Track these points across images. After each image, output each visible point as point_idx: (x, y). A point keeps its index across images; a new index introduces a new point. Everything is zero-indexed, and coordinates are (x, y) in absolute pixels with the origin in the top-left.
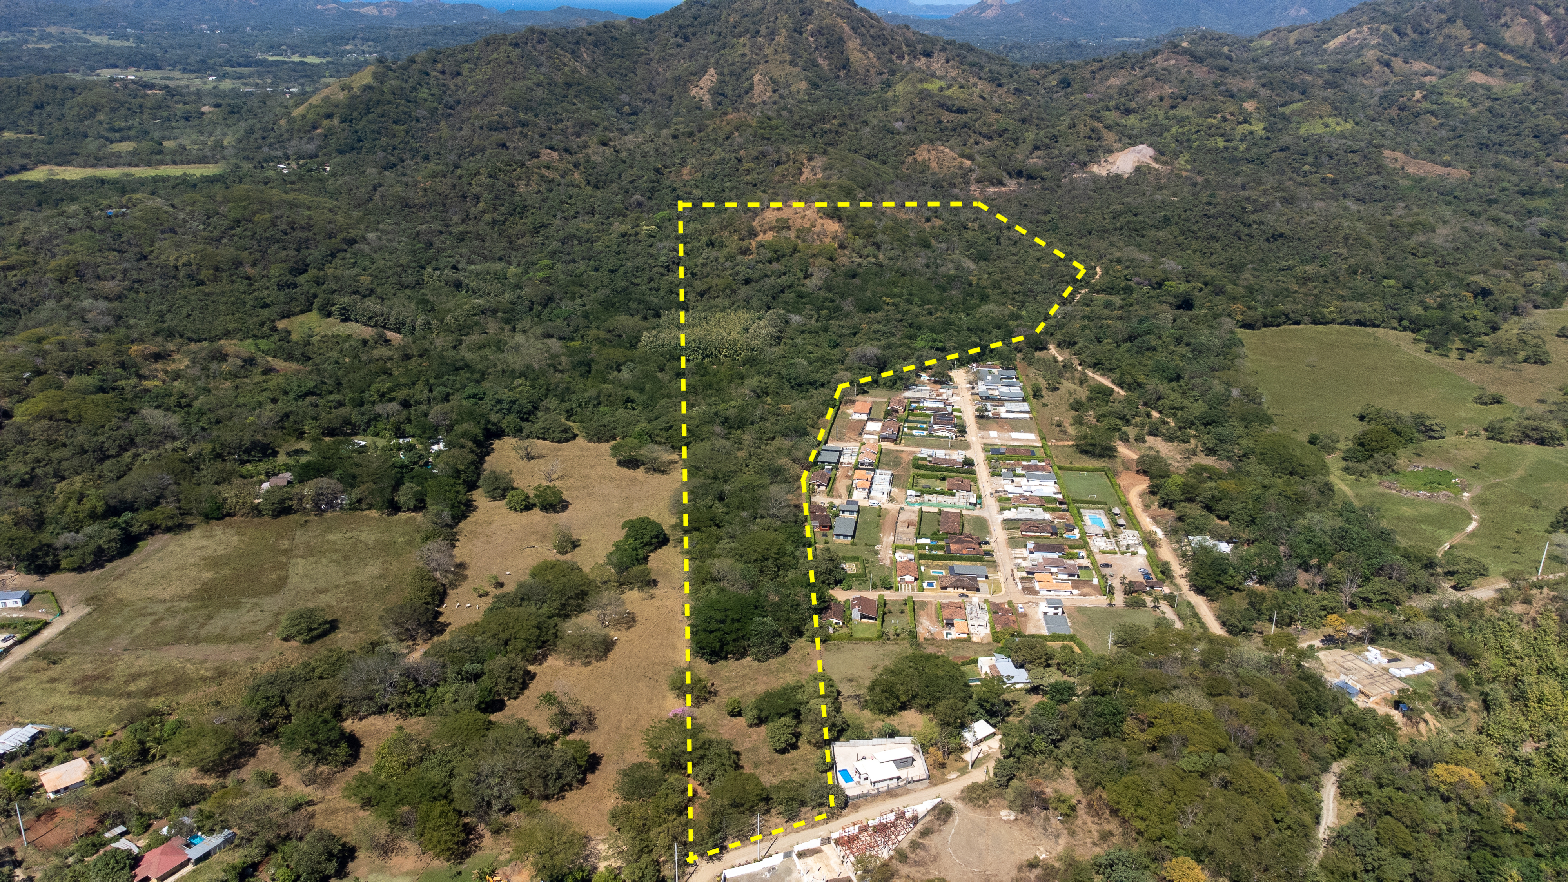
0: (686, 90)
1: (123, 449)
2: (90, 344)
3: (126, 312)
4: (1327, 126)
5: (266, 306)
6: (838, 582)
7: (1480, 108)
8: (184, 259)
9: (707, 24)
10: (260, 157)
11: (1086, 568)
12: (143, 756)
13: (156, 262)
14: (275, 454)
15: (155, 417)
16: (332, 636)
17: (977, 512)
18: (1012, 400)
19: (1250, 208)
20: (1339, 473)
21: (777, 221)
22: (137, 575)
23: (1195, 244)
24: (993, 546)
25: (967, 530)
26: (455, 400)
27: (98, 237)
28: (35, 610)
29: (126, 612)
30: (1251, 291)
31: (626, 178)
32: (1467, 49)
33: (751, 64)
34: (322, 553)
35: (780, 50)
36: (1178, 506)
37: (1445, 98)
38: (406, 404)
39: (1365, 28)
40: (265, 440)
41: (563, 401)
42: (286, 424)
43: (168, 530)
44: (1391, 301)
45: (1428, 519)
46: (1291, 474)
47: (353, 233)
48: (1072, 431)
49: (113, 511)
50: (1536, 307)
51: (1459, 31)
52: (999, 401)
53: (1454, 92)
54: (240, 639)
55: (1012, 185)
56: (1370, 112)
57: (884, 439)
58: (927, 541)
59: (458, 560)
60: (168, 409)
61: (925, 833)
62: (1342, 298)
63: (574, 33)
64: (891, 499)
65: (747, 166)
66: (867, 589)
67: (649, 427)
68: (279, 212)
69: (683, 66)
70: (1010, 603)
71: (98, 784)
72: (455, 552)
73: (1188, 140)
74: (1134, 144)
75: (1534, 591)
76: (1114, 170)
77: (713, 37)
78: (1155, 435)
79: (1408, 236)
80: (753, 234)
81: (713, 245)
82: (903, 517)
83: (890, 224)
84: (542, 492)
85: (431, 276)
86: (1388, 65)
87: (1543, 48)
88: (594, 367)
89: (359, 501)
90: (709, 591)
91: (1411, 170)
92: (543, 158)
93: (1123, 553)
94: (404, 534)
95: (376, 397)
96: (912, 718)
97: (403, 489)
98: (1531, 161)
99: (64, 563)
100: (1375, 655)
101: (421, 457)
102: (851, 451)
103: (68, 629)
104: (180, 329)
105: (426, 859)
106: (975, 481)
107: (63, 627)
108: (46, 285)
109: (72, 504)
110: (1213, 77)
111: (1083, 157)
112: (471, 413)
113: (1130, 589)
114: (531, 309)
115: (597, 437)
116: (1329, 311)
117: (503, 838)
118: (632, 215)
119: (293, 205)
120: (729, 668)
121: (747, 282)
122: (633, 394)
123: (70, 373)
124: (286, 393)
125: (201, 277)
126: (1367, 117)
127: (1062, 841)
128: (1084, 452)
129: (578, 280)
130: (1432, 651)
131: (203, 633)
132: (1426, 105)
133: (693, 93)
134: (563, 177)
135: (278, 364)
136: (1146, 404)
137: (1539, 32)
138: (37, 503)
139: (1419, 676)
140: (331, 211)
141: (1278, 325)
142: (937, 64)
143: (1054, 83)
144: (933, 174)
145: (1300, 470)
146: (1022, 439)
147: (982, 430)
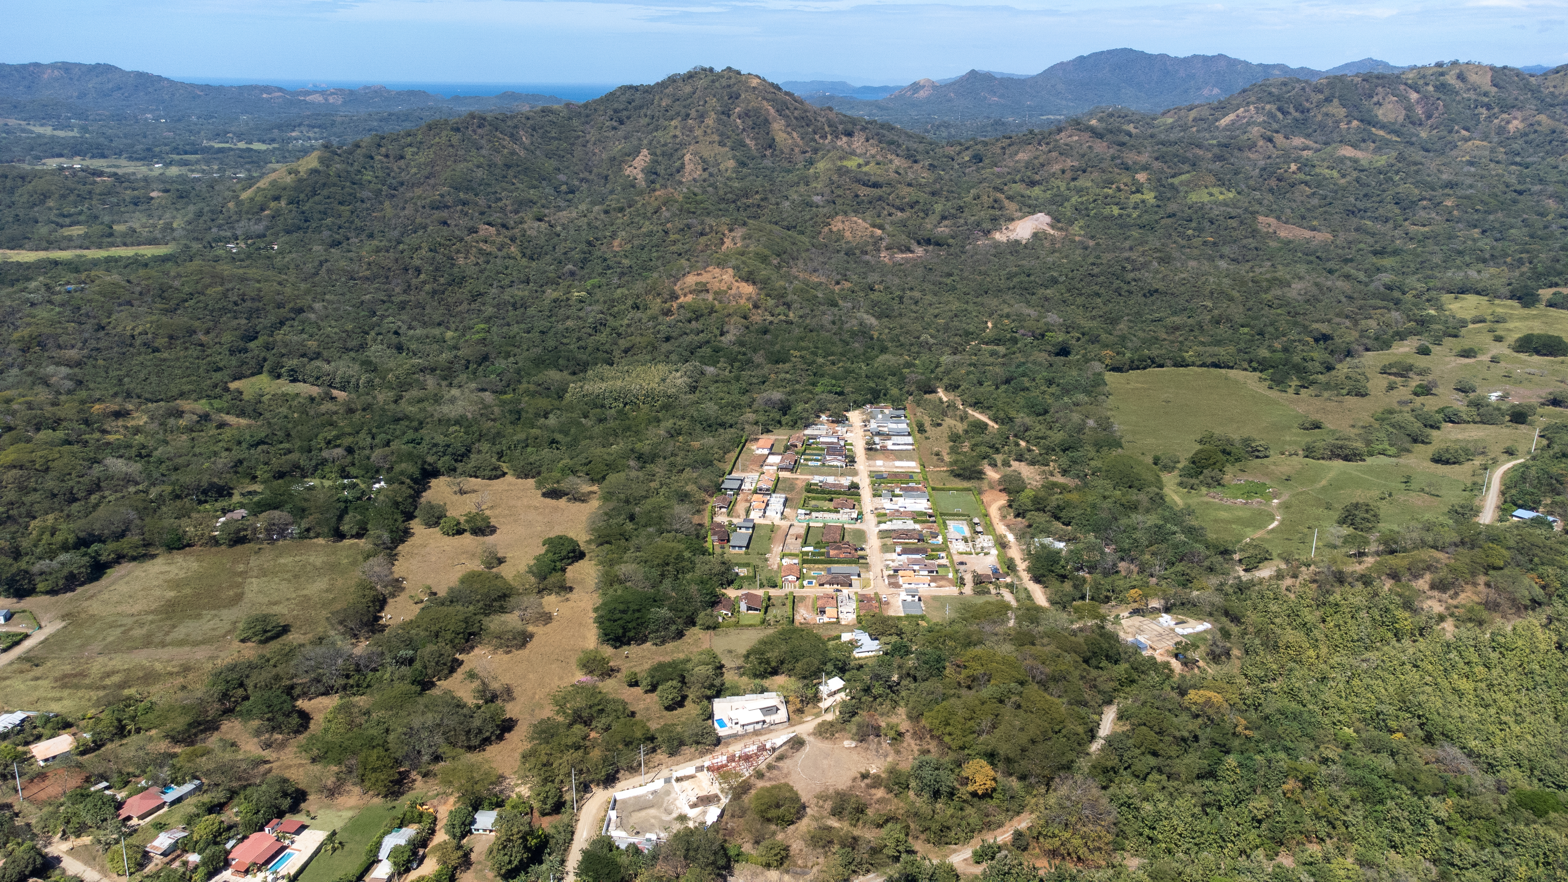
0: (621, 170)
1: (90, 492)
2: (54, 404)
3: (87, 378)
4: (1211, 195)
5: (218, 369)
6: (730, 583)
7: (1348, 178)
8: (140, 329)
9: (641, 107)
10: (209, 237)
11: (945, 566)
12: (121, 731)
13: (114, 332)
14: (230, 495)
15: (117, 465)
16: (284, 637)
17: (858, 526)
18: (899, 434)
19: (1129, 267)
20: (1175, 487)
21: (697, 284)
22: (106, 596)
23: (1079, 300)
24: (868, 552)
25: (847, 539)
26: (394, 446)
27: (57, 309)
28: (16, 625)
29: (98, 625)
30: (1123, 338)
31: (560, 250)
32: (1343, 126)
33: (683, 145)
34: (275, 574)
35: (709, 131)
36: (1028, 515)
37: (1318, 170)
38: (350, 450)
39: (1252, 107)
40: (221, 483)
41: (494, 444)
42: (240, 469)
43: (134, 559)
44: (1242, 345)
45: (1239, 521)
46: (1130, 487)
47: (300, 303)
48: (947, 458)
49: (82, 543)
50: (1367, 350)
51: (1337, 110)
52: (887, 436)
53: (1326, 164)
54: (203, 642)
55: (919, 251)
56: (1252, 182)
57: (782, 469)
58: (811, 549)
59: (396, 576)
60: (130, 458)
61: (780, 758)
62: (1203, 344)
63: (512, 117)
64: (783, 516)
65: (673, 237)
66: (755, 588)
67: (571, 463)
68: (230, 286)
69: (618, 147)
70: (876, 594)
71: (83, 753)
72: (394, 569)
73: (1087, 209)
74: (1033, 213)
75: (1304, 569)
76: (1013, 236)
77: (647, 120)
78: (1021, 461)
79: (1267, 291)
80: (674, 297)
81: (638, 308)
82: (792, 531)
83: (801, 285)
84: (471, 519)
85: (375, 340)
86: (1270, 140)
87: (1413, 123)
88: (524, 415)
89: (308, 530)
90: (616, 591)
91: (1283, 234)
92: (481, 233)
93: (977, 554)
94: (347, 557)
95: (323, 445)
96: (780, 680)
97: (347, 518)
98: (1390, 225)
99: (41, 587)
100: (1166, 620)
101: (363, 493)
102: (751, 480)
103: (46, 639)
104: (138, 391)
105: (367, 798)
106: (859, 502)
107: (42, 638)
108: (10, 354)
109: (46, 537)
110: (1111, 151)
111: (986, 225)
112: (410, 454)
113: (979, 580)
114: (467, 368)
115: (524, 474)
116: (1188, 355)
117: (431, 781)
118: (564, 284)
119: (243, 279)
120: (632, 650)
121: (668, 339)
122: (559, 437)
123: (38, 429)
124: (239, 443)
125: (156, 345)
126: (1248, 187)
127: (889, 759)
128: (958, 476)
129: (511, 340)
130: (1211, 614)
131: (168, 639)
132: (1301, 176)
133: (627, 173)
134: (500, 250)
135: (231, 419)
136: (1016, 436)
137: (1409, 108)
138: (13, 538)
139: (1198, 634)
140: (280, 284)
141: (1145, 368)
142: (858, 142)
143: (967, 159)
144: (847, 243)
145: (1136, 483)
146: (903, 467)
147: (870, 459)
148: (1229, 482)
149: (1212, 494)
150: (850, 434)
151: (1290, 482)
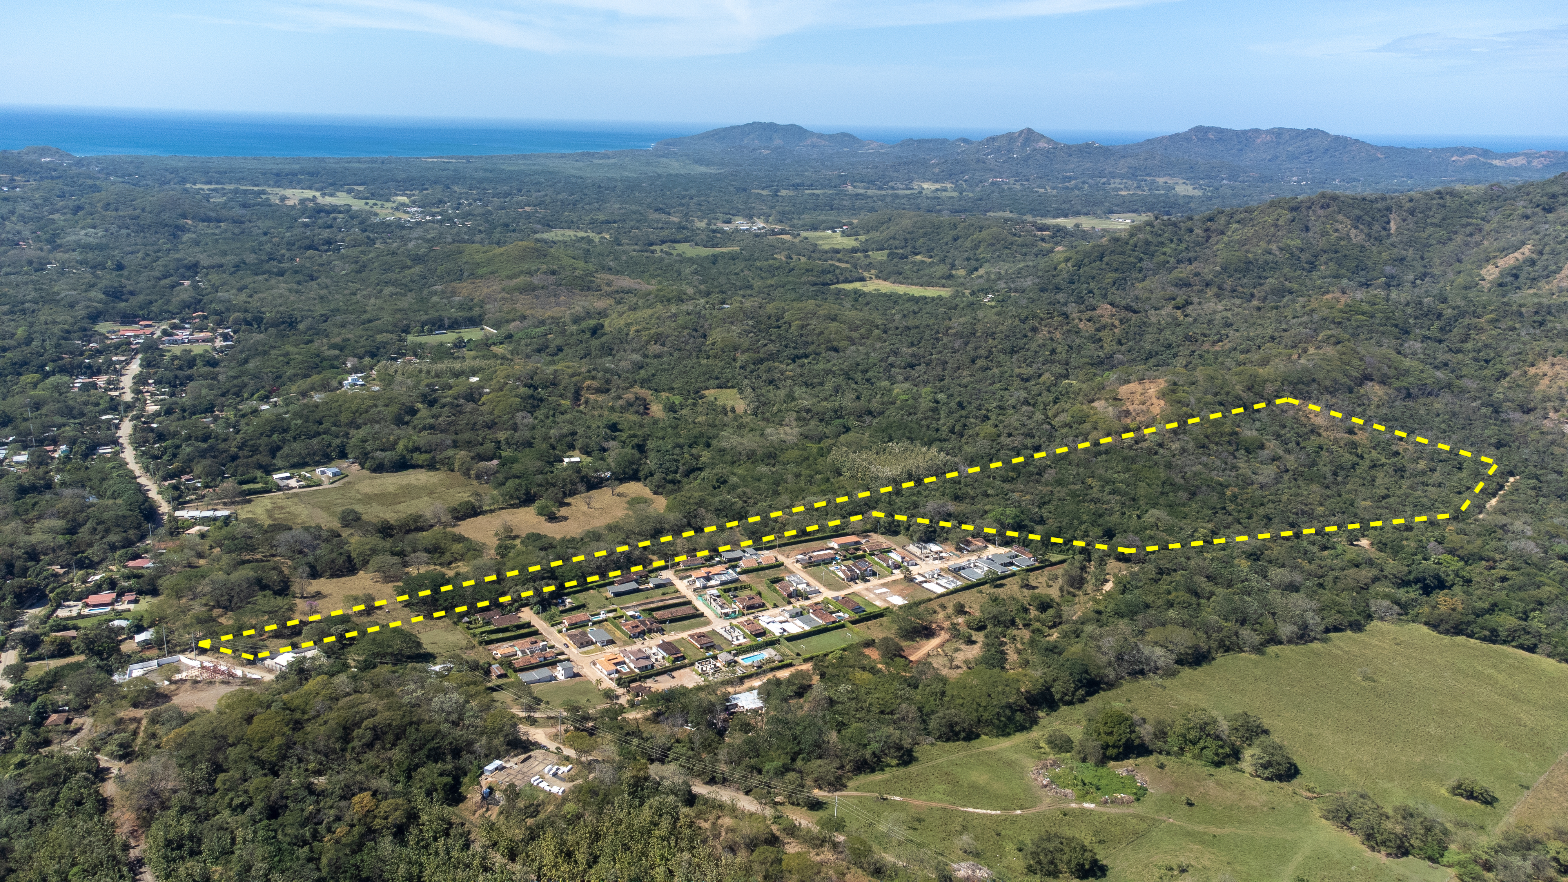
52: (954, 575)
99: (366, 465)
100: (558, 768)
103: (319, 489)
139: (542, 791)
146: (888, 602)
147: (884, 585)
148: (1114, 767)
149: (1055, 762)
150: (937, 562)
151: (1187, 807)
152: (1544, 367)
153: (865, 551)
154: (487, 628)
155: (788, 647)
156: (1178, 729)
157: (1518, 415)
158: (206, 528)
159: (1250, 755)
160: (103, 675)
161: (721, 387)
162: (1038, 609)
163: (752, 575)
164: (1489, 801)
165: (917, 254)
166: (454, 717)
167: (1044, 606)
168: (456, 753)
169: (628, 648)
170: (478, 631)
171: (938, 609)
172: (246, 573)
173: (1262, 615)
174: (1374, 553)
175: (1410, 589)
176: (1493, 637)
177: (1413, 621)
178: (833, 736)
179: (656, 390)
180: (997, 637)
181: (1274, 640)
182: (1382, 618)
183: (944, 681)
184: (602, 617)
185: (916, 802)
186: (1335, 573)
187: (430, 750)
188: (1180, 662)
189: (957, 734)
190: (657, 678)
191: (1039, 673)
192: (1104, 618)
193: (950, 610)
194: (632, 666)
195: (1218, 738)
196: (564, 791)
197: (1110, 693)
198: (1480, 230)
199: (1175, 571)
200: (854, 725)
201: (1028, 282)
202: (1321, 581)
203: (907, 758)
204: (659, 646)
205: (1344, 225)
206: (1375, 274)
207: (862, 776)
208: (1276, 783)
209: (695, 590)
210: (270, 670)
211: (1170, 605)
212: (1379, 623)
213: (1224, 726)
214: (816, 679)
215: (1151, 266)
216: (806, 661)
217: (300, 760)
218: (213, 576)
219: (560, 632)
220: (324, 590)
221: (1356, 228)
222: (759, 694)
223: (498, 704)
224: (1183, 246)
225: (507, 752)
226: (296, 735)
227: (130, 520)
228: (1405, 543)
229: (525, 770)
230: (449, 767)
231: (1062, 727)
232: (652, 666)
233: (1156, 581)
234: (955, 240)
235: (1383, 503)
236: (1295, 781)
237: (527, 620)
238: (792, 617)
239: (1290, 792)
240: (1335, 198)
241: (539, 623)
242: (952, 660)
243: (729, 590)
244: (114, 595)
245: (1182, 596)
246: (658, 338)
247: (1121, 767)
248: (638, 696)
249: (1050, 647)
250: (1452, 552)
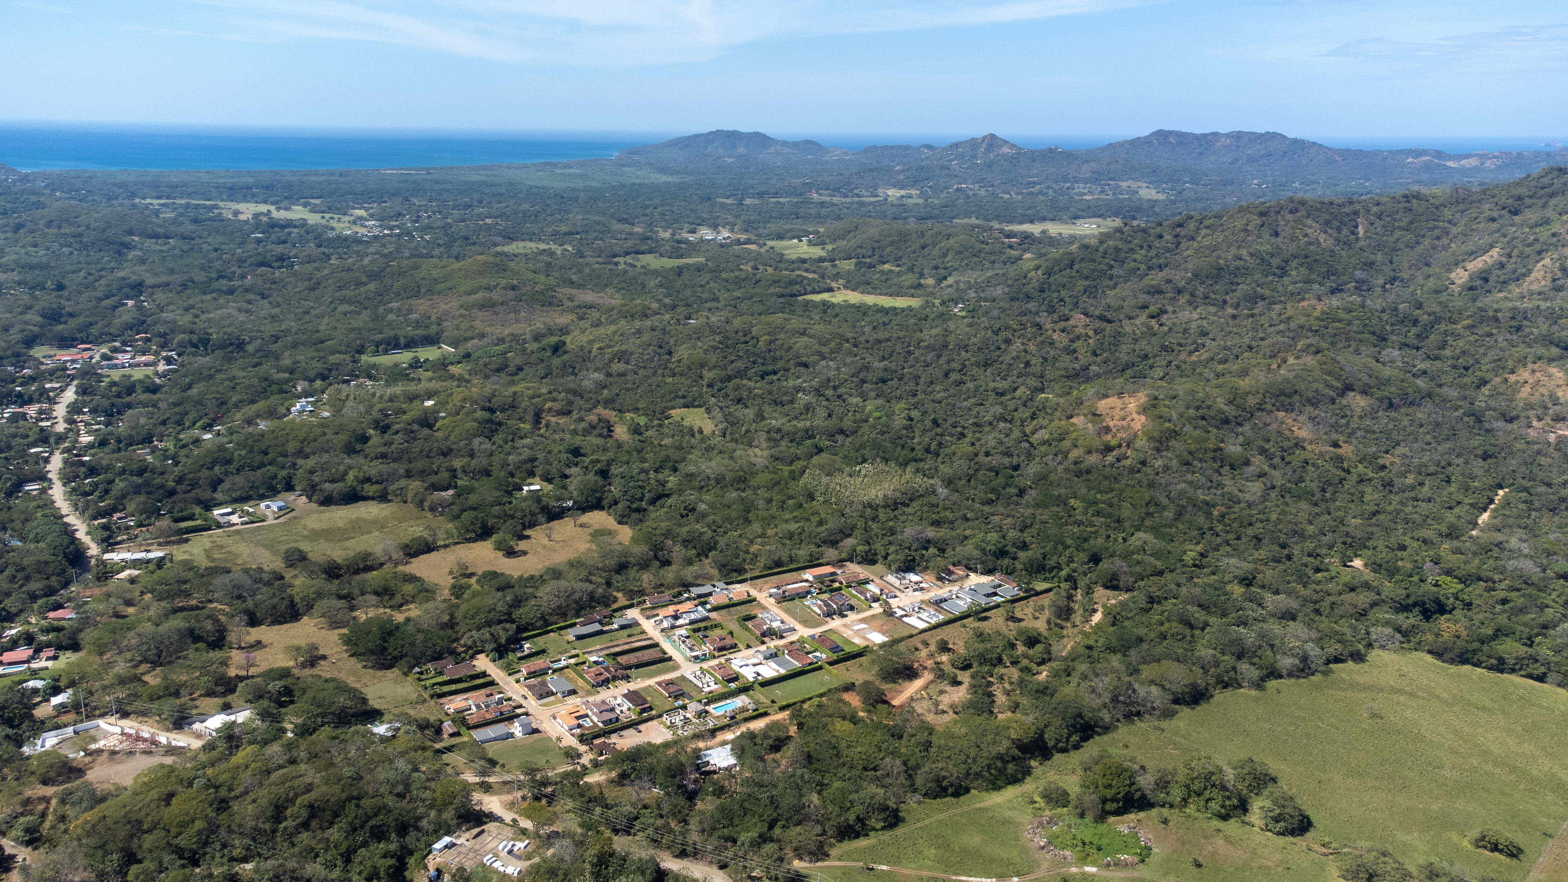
17: (686, 664)
18: (948, 611)
33: (1553, 246)
52: (937, 608)
58: (598, 660)
69: (1473, 243)
92: (1072, 322)
104: (619, 401)
107: (264, 524)
133: (1452, 275)
146: (868, 639)
147: (862, 621)
148: (1115, 823)
149: (1051, 818)
150: (917, 593)
151: (1196, 870)
152: (1524, 374)
153: (841, 583)
154: (440, 679)
155: (763, 694)
156: (1180, 778)
157: (1501, 424)
158: (137, 572)
159: (1258, 806)
160: (11, 748)
161: (688, 407)
162: (1025, 645)
163: (723, 612)
164: (1514, 853)
165: (884, 263)
166: (400, 788)
167: (1032, 641)
168: (403, 829)
169: (591, 699)
170: (429, 683)
171: (920, 646)
172: (178, 622)
173: (1260, 647)
174: (1368, 575)
175: (1411, 615)
176: (1500, 666)
177: (1416, 650)
178: (815, 798)
179: (620, 411)
180: (983, 677)
181: (1274, 674)
182: (1383, 647)
183: (931, 731)
184: (563, 663)
185: (905, 871)
186: (1333, 598)
187: (372, 827)
188: (1176, 701)
189: (945, 789)
190: (622, 733)
191: (1031, 718)
192: (1095, 653)
193: (933, 648)
194: (595, 719)
195: (1224, 788)
196: (520, 872)
197: (1106, 738)
198: (1447, 233)
199: (1166, 599)
200: (837, 784)
201: (999, 291)
202: (1317, 606)
203: (893, 819)
204: (625, 696)
205: (1314, 230)
206: (1345, 278)
207: (846, 842)
208: (1290, 839)
209: (663, 630)
210: (199, 736)
211: (1163, 637)
212: (1381, 652)
213: (1230, 775)
214: (793, 730)
215: (1121, 273)
216: (782, 708)
217: (224, 846)
218: (140, 629)
219: (518, 681)
220: (265, 640)
221: (1326, 232)
222: (732, 749)
223: (449, 770)
224: (1153, 253)
225: (459, 826)
226: (220, 817)
227: (52, 566)
228: (1400, 563)
229: (478, 847)
230: (393, 847)
231: (1057, 777)
232: (617, 719)
233: (1147, 611)
234: (923, 248)
235: (1374, 520)
236: (1309, 835)
237: (483, 669)
238: (766, 658)
239: (1304, 848)
240: (1303, 203)
241: (495, 672)
242: (937, 704)
243: (699, 630)
244: (30, 652)
245: (1176, 627)
246: (623, 356)
247: (1123, 823)
248: (601, 755)
249: (1041, 688)
250: (1448, 573)
